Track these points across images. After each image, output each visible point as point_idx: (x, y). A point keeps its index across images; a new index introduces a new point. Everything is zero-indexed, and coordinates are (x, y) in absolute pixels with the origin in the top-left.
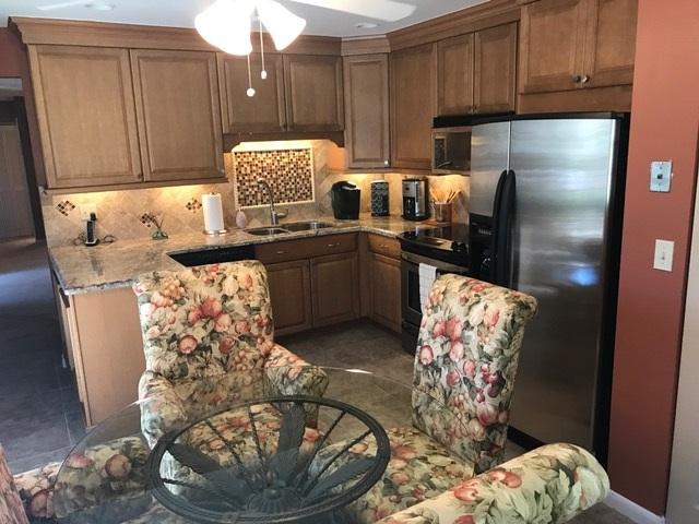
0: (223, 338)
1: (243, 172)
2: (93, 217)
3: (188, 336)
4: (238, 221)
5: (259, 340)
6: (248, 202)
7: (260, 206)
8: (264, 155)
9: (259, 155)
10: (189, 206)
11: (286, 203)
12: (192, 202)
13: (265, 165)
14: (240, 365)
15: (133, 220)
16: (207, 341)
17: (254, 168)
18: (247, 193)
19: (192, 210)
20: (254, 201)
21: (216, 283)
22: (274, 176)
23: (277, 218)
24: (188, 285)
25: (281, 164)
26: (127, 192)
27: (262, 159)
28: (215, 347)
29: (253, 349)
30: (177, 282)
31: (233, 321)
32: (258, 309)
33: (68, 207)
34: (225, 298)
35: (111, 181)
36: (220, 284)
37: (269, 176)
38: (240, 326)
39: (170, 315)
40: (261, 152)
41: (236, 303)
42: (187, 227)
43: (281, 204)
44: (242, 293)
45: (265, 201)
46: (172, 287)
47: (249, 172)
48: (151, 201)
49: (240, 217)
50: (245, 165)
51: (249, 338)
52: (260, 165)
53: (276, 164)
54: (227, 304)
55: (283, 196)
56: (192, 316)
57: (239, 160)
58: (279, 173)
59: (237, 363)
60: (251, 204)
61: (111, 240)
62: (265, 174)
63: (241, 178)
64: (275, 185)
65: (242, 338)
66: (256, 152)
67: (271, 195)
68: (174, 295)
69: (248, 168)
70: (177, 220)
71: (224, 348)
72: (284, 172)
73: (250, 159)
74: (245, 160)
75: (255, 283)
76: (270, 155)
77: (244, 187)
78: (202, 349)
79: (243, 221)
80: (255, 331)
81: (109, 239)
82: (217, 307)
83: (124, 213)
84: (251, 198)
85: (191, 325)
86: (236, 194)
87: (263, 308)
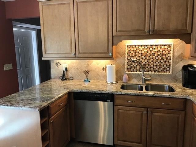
1: (131, 55)
2: (66, 69)
7: (138, 72)
8: (143, 47)
9: (140, 47)
11: (153, 73)
12: (105, 67)
13: (143, 52)
15: (81, 72)
17: (137, 54)
18: (132, 66)
22: (148, 58)
23: (145, 81)
25: (152, 52)
27: (142, 49)
33: (59, 64)
42: (102, 78)
43: (150, 73)
48: (88, 65)
49: (125, 77)
50: (132, 52)
52: (140, 52)
53: (149, 52)
55: (152, 69)
57: (129, 49)
58: (151, 57)
60: (133, 71)
61: (71, 79)
62: (143, 57)
63: (129, 58)
64: (147, 63)
67: (143, 68)
69: (134, 54)
70: (98, 75)
72: (154, 57)
73: (135, 49)
74: (132, 49)
76: (146, 47)
77: (130, 63)
83: (78, 69)
86: (126, 66)
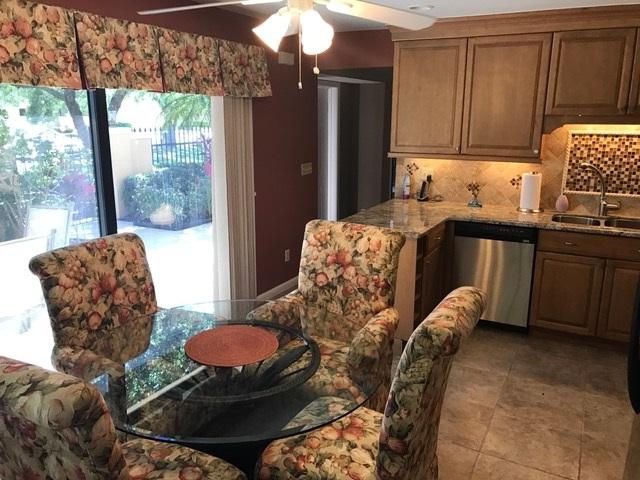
0: (347, 284)
1: (578, 155)
2: (429, 178)
3: (323, 273)
4: (558, 203)
5: (373, 298)
6: (578, 187)
7: (591, 192)
8: (609, 139)
9: (602, 139)
10: (513, 182)
11: (628, 194)
12: (516, 178)
13: (607, 149)
14: (354, 311)
15: (461, 187)
16: (335, 281)
17: (593, 152)
18: (579, 177)
19: (516, 186)
20: (585, 187)
21: (354, 239)
22: (617, 163)
23: (606, 210)
24: (334, 236)
25: (630, 150)
26: (460, 162)
27: (605, 143)
28: (340, 289)
29: (366, 302)
30: (328, 231)
31: (357, 274)
32: (378, 271)
33: (414, 168)
34: (356, 253)
35: (434, 150)
36: (356, 242)
37: (610, 163)
38: (362, 280)
39: (316, 253)
40: (606, 136)
41: (362, 259)
42: (508, 201)
43: (620, 194)
44: (369, 254)
45: (598, 188)
46: (323, 234)
47: (585, 155)
48: (479, 172)
49: (562, 200)
50: (582, 149)
51: (366, 292)
52: (601, 149)
53: (623, 149)
54: (356, 259)
55: (625, 186)
56: (330, 259)
57: (576, 142)
58: (625, 160)
59: (352, 308)
60: (581, 189)
61: (439, 199)
62: (606, 159)
63: (574, 161)
64: (616, 172)
65: (360, 290)
66: (598, 135)
67: (605, 183)
68: (322, 240)
69: (586, 152)
70: (499, 193)
71: (345, 292)
72: (632, 160)
73: (590, 143)
74: (583, 143)
75: (383, 249)
76: (616, 140)
77: (576, 171)
78: (330, 286)
79: (563, 205)
80: (371, 288)
81: (438, 199)
82: (348, 258)
83: (454, 179)
84: (581, 183)
85: (327, 266)
86: (565, 176)
87: (383, 272)
